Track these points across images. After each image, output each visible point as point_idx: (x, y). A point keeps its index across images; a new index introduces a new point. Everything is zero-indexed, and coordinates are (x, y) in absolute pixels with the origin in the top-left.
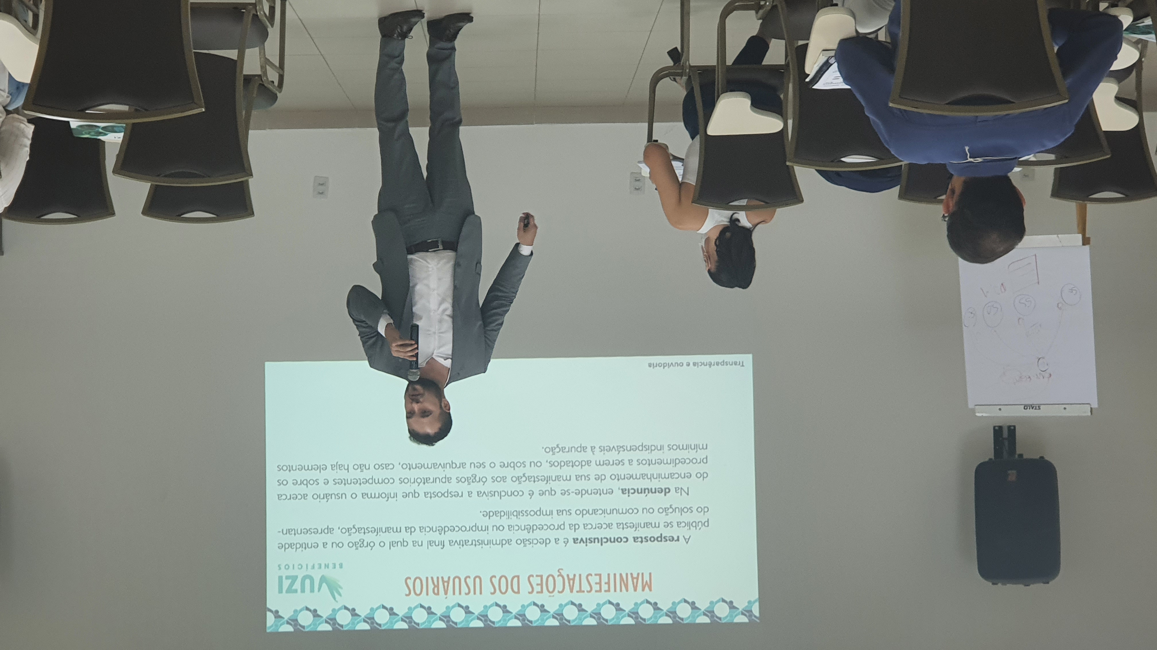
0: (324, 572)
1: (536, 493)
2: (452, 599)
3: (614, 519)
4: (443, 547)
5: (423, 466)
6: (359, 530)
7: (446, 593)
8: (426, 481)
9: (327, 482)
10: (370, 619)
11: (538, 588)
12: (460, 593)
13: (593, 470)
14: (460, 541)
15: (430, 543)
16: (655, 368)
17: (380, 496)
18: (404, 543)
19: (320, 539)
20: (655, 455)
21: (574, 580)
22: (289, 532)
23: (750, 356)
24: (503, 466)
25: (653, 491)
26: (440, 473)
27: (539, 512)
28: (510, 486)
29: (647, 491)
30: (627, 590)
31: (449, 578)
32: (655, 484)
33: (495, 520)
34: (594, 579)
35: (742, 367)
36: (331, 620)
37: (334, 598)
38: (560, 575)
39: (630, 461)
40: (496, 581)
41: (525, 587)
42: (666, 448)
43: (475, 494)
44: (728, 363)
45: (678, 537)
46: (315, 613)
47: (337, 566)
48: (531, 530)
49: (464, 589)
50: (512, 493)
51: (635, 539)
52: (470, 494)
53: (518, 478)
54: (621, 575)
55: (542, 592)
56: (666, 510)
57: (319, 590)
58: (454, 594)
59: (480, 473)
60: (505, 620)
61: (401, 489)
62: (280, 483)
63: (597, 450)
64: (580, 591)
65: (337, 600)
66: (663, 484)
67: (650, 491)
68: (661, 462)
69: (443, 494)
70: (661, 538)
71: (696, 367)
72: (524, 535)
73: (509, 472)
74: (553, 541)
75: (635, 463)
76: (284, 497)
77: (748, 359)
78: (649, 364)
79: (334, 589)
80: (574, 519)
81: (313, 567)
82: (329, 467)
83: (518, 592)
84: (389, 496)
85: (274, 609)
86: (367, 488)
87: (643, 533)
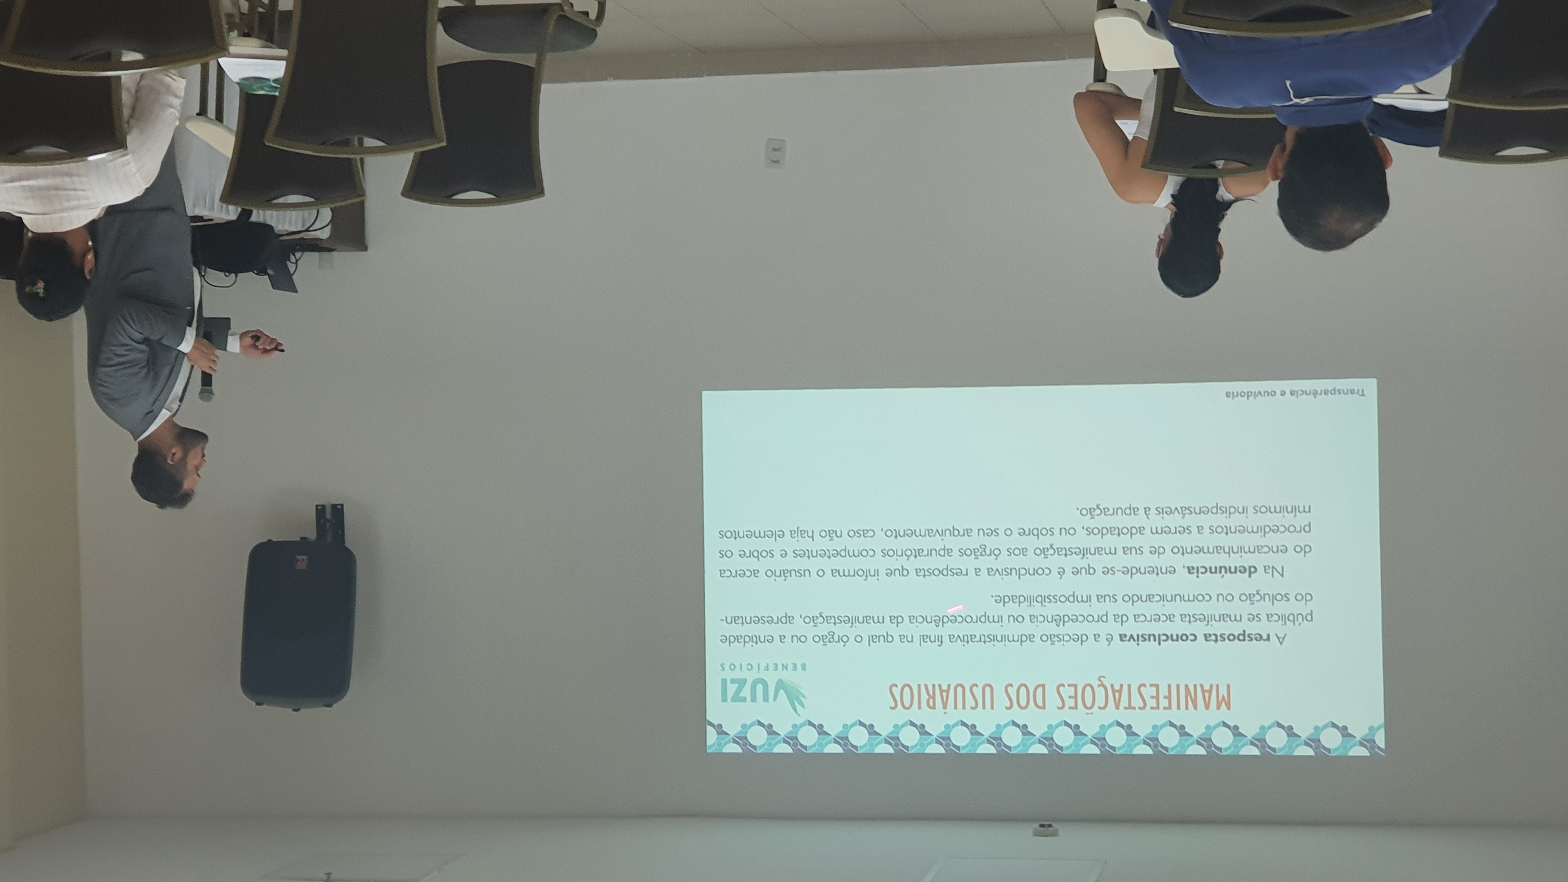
0: (781, 674)
1: (1069, 571)
2: (953, 715)
3: (1177, 608)
4: (941, 645)
5: (913, 533)
6: (827, 619)
7: (945, 707)
8: (918, 553)
10: (842, 739)
11: (1072, 703)
12: (964, 708)
13: (1146, 541)
14: (964, 636)
15: (924, 638)
16: (1235, 398)
17: (856, 573)
18: (887, 638)
19: (776, 630)
20: (1236, 520)
21: (1120, 691)
22: (735, 620)
23: (1373, 382)
24: (1022, 533)
25: (1233, 570)
26: (937, 543)
27: (1073, 598)
28: (1031, 561)
29: (1223, 570)
30: (1195, 708)
31: (949, 686)
32: (1234, 561)
33: (1012, 608)
34: (1149, 692)
35: (1362, 397)
36: (791, 740)
37: (796, 711)
38: (1102, 686)
39: (1200, 529)
40: (1012, 692)
41: (1053, 700)
42: (1251, 510)
43: (984, 572)
44: (1342, 392)
45: (1268, 635)
46: (770, 729)
47: (799, 667)
48: (1062, 623)
49: (970, 702)
50: (1036, 572)
51: (1207, 637)
52: (977, 571)
53: (1044, 551)
54: (1187, 686)
55: (1076, 707)
56: (1250, 597)
57: (775, 699)
58: (956, 708)
59: (991, 543)
60: (1025, 745)
61: (883, 564)
62: (722, 554)
63: (1153, 512)
64: (1130, 707)
65: (798, 712)
66: (1247, 560)
67: (1228, 570)
68: (1243, 530)
69: (941, 572)
70: (1243, 636)
71: (1294, 397)
72: (1052, 628)
73: (1030, 543)
74: (1091, 638)
75: (1206, 530)
76: (728, 573)
77: (1370, 385)
78: (1227, 393)
79: (795, 698)
80: (1121, 608)
81: (767, 668)
82: (787, 534)
83: (1044, 708)
84: (868, 574)
85: (716, 723)
86: (839, 563)
87: (1218, 628)
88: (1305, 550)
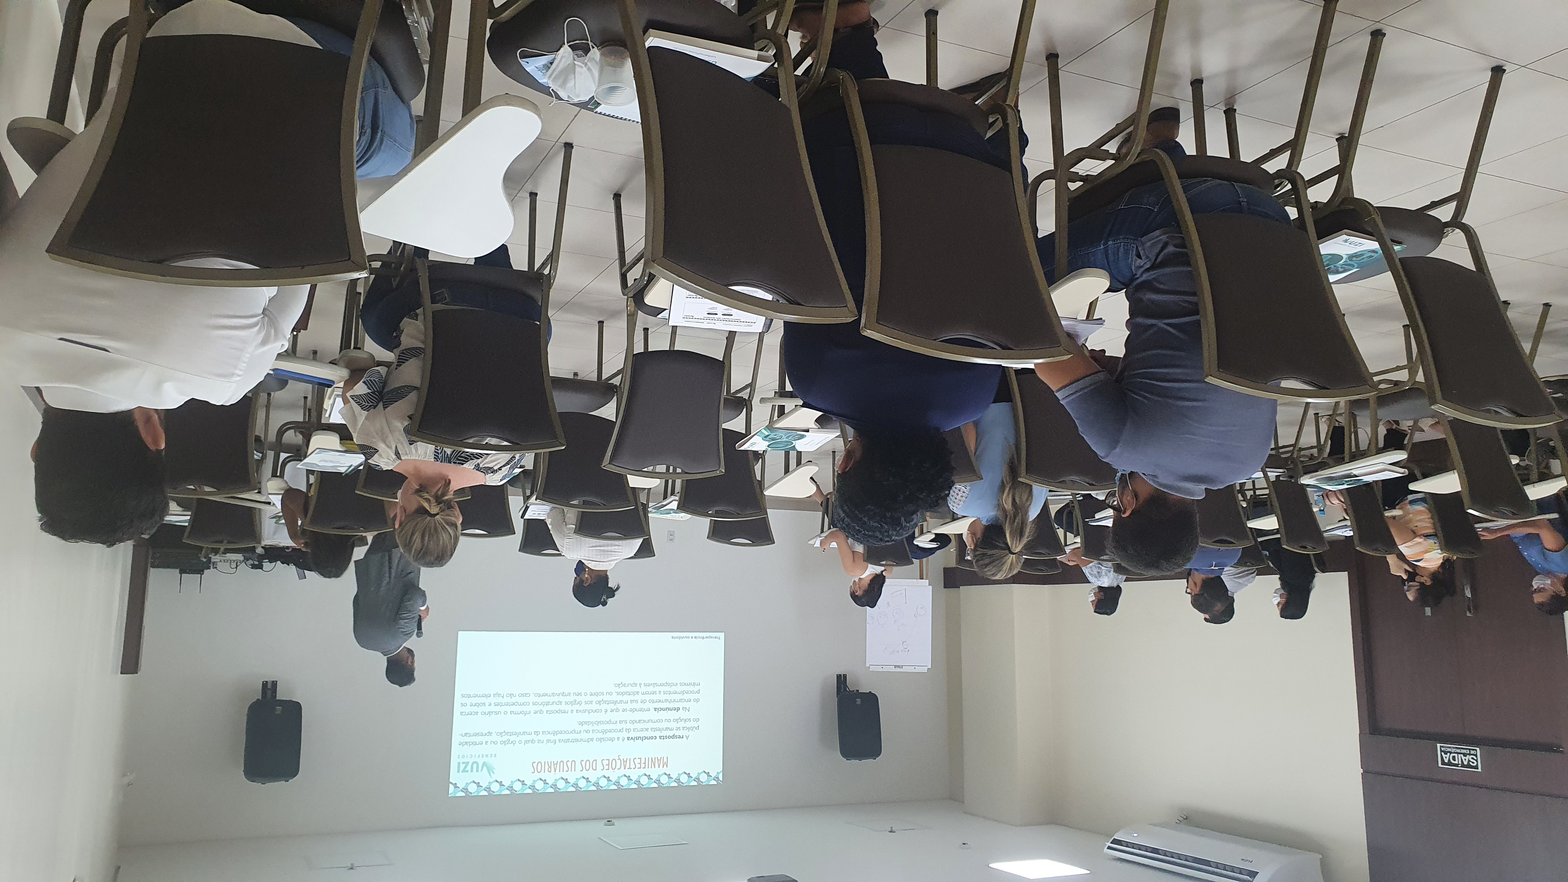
0: (485, 759)
1: (609, 711)
2: (559, 775)
3: (650, 725)
4: (555, 744)
5: (545, 695)
6: (507, 734)
7: (555, 771)
8: (548, 703)
9: (490, 705)
10: (510, 788)
11: (607, 767)
12: (563, 771)
13: (639, 697)
14: (565, 740)
15: (548, 741)
16: (676, 639)
17: (521, 712)
18: (533, 741)
19: (484, 739)
20: (673, 689)
21: (626, 761)
22: (466, 735)
23: (723, 634)
24: (591, 695)
26: (556, 699)
27: (609, 722)
28: (594, 707)
29: (667, 709)
30: (655, 767)
31: (557, 762)
32: (672, 705)
33: (585, 727)
34: (637, 761)
36: (488, 789)
37: (490, 775)
38: (619, 759)
39: (660, 692)
40: (583, 763)
41: (600, 766)
42: (679, 685)
43: (575, 712)
44: (717, 638)
45: (683, 736)
46: (478, 784)
47: (493, 756)
48: (605, 733)
49: (566, 769)
50: (596, 711)
51: (660, 737)
52: (572, 711)
53: (599, 702)
54: (652, 758)
55: (608, 769)
56: (677, 720)
57: (481, 771)
58: (560, 771)
59: (578, 699)
60: (587, 786)
61: (532, 708)
62: (462, 705)
63: (643, 685)
64: (630, 768)
66: (676, 705)
67: (670, 709)
68: (675, 693)
69: (557, 712)
70: (674, 737)
71: (696, 639)
72: (601, 735)
73: (595, 699)
74: (616, 739)
75: (662, 693)
76: (465, 714)
78: (671, 637)
79: (490, 770)
80: (629, 726)
81: (479, 756)
82: (492, 695)
83: (596, 770)
85: (454, 783)
86: (513, 708)
87: (664, 733)
88: (697, 701)
